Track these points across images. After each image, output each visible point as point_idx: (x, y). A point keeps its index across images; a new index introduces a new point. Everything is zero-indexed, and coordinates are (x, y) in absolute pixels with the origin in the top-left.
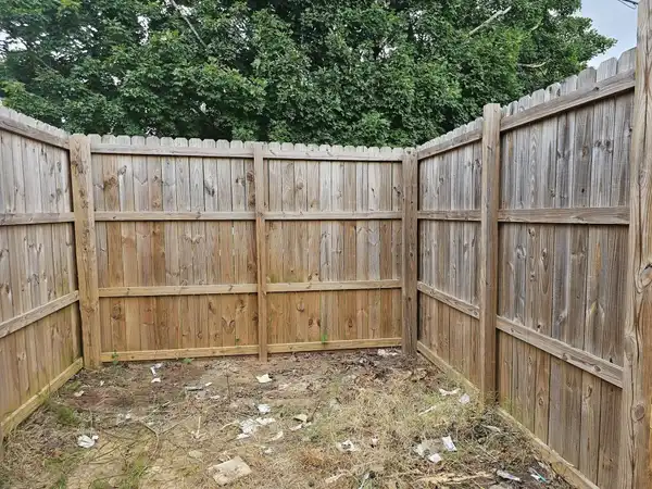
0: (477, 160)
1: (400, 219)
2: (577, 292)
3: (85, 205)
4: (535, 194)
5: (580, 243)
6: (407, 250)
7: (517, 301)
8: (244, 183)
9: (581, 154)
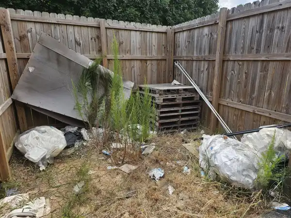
0: (211, 34)
1: (166, 60)
2: (261, 88)
3: (12, 49)
4: (243, 48)
5: (265, 67)
6: (169, 73)
7: (230, 92)
8: (95, 39)
9: (269, 32)
